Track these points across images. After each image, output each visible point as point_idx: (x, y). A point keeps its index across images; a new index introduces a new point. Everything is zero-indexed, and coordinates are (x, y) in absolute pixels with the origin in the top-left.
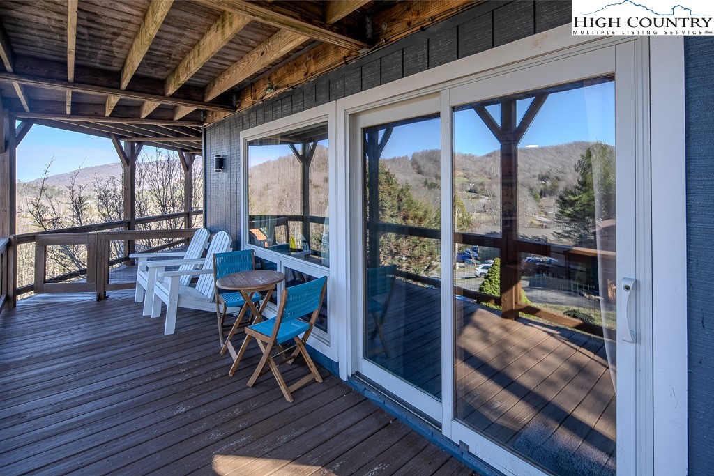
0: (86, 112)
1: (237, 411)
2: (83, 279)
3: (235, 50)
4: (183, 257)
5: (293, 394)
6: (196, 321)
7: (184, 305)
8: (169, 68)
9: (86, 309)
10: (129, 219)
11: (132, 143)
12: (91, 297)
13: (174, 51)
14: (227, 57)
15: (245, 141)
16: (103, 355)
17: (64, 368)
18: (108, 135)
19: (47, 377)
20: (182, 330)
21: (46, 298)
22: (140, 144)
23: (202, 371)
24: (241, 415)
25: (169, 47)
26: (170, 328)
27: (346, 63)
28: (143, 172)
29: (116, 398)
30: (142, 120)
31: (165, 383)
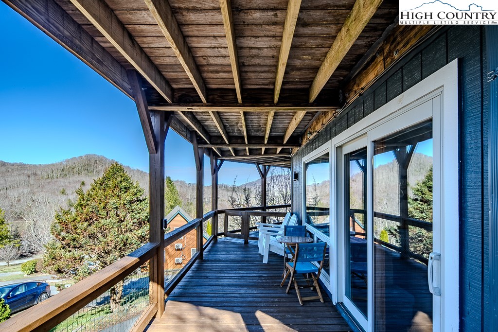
0: (241, 154)
1: (276, 300)
2: (240, 233)
3: (286, 118)
4: (280, 227)
5: (303, 302)
6: (279, 261)
7: (272, 250)
8: (263, 131)
9: (239, 246)
10: (263, 206)
11: (265, 166)
12: (242, 241)
13: (261, 124)
14: (285, 122)
15: (304, 163)
16: (238, 265)
17: (224, 266)
18: (254, 163)
19: (218, 267)
20: (271, 263)
21: (228, 239)
22: (269, 166)
23: (271, 281)
24: (277, 302)
25: (258, 123)
26: (265, 261)
27: (335, 117)
28: (275, 181)
29: (235, 280)
30: (263, 155)
31: (255, 281)
